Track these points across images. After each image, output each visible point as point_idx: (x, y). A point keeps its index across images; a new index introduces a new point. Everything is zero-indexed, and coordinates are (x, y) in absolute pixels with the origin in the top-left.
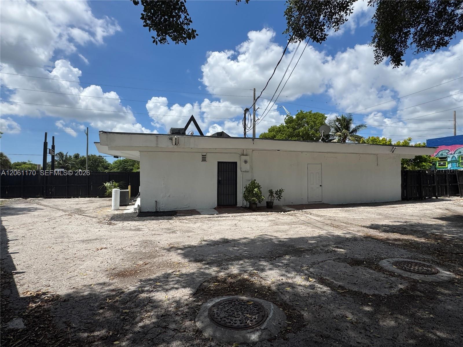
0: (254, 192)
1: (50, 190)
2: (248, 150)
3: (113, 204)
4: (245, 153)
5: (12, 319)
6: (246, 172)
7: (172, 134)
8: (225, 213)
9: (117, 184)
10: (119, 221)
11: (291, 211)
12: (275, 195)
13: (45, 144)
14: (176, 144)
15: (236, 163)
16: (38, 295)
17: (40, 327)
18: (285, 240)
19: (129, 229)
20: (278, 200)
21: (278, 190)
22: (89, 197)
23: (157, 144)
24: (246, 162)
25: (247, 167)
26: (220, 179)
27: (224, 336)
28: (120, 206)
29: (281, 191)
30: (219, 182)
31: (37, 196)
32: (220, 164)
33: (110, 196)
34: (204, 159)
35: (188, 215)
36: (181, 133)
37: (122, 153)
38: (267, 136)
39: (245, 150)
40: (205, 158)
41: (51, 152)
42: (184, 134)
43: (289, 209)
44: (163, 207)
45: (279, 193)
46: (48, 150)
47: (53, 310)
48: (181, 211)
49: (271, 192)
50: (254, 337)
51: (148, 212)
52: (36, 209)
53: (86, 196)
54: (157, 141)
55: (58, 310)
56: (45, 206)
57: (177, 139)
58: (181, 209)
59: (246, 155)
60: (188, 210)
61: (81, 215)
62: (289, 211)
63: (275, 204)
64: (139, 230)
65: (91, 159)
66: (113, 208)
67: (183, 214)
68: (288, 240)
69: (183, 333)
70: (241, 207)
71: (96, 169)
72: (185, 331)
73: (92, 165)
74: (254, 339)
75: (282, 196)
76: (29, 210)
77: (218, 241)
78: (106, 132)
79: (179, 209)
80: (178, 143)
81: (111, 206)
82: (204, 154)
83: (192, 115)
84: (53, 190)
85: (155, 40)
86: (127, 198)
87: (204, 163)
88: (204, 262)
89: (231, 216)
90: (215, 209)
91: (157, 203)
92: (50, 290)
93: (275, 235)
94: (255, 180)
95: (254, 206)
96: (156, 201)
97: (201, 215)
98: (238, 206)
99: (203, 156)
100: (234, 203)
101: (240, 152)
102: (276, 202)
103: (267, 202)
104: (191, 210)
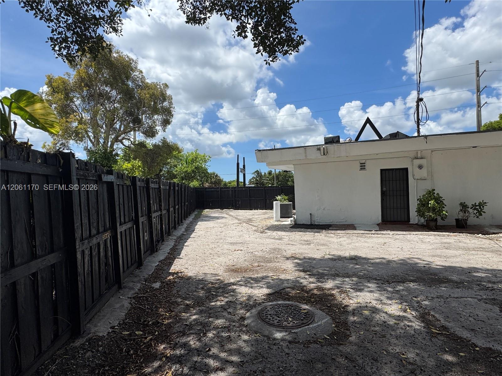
0: (430, 206)
1: (237, 203)
2: (424, 152)
3: (274, 216)
4: (419, 156)
5: (156, 282)
6: (421, 179)
7: (325, 143)
8: (387, 230)
9: (286, 198)
10: (271, 230)
11: (498, 233)
12: (471, 211)
13: (238, 164)
14: (324, 154)
15: (406, 169)
16: (178, 272)
17: (164, 290)
18: (438, 267)
19: (273, 237)
20: (476, 218)
21: (475, 203)
22: (266, 209)
23: (306, 156)
24: (420, 167)
25: (423, 173)
26: (384, 189)
27: (255, 327)
28: (281, 218)
29: (482, 205)
30: (383, 194)
31: (229, 208)
32: (384, 172)
33: (272, 208)
34: (363, 167)
35: (340, 229)
36: (335, 142)
37: (288, 167)
38: (496, 126)
39: (419, 152)
40: (365, 166)
41: (242, 170)
42: (338, 141)
43: (495, 232)
44: (318, 220)
45: (479, 208)
46: (240, 169)
47: (178, 283)
48: (337, 225)
49: (464, 206)
50: (278, 335)
51: (303, 224)
52: (223, 218)
53: (263, 208)
54: (306, 153)
55: (180, 283)
56: (230, 215)
57: (325, 149)
58: (337, 224)
59: (422, 158)
60: (344, 225)
61: (248, 224)
62: (494, 233)
63: (469, 222)
64: (280, 239)
65: (282, 175)
66: (274, 219)
67: (336, 229)
68: (443, 267)
69: (232, 316)
70: (416, 224)
71: (287, 184)
72: (234, 315)
73: (283, 180)
74: (277, 336)
75: (484, 212)
76: (218, 218)
77: (345, 258)
78: (260, 150)
79: (335, 224)
80: (327, 153)
81: (273, 218)
82: (363, 162)
83: (368, 118)
84: (240, 203)
85: (267, 62)
86: (289, 211)
87: (363, 172)
88: (308, 273)
89: (391, 234)
90: (378, 225)
91: (312, 216)
92: (186, 271)
93: (429, 261)
94: (434, 190)
95: (432, 224)
96: (311, 214)
97: (356, 230)
98: (411, 223)
99: (361, 164)
100: (406, 219)
101: (412, 155)
102: (472, 220)
103: (456, 219)
104: (348, 225)
